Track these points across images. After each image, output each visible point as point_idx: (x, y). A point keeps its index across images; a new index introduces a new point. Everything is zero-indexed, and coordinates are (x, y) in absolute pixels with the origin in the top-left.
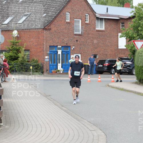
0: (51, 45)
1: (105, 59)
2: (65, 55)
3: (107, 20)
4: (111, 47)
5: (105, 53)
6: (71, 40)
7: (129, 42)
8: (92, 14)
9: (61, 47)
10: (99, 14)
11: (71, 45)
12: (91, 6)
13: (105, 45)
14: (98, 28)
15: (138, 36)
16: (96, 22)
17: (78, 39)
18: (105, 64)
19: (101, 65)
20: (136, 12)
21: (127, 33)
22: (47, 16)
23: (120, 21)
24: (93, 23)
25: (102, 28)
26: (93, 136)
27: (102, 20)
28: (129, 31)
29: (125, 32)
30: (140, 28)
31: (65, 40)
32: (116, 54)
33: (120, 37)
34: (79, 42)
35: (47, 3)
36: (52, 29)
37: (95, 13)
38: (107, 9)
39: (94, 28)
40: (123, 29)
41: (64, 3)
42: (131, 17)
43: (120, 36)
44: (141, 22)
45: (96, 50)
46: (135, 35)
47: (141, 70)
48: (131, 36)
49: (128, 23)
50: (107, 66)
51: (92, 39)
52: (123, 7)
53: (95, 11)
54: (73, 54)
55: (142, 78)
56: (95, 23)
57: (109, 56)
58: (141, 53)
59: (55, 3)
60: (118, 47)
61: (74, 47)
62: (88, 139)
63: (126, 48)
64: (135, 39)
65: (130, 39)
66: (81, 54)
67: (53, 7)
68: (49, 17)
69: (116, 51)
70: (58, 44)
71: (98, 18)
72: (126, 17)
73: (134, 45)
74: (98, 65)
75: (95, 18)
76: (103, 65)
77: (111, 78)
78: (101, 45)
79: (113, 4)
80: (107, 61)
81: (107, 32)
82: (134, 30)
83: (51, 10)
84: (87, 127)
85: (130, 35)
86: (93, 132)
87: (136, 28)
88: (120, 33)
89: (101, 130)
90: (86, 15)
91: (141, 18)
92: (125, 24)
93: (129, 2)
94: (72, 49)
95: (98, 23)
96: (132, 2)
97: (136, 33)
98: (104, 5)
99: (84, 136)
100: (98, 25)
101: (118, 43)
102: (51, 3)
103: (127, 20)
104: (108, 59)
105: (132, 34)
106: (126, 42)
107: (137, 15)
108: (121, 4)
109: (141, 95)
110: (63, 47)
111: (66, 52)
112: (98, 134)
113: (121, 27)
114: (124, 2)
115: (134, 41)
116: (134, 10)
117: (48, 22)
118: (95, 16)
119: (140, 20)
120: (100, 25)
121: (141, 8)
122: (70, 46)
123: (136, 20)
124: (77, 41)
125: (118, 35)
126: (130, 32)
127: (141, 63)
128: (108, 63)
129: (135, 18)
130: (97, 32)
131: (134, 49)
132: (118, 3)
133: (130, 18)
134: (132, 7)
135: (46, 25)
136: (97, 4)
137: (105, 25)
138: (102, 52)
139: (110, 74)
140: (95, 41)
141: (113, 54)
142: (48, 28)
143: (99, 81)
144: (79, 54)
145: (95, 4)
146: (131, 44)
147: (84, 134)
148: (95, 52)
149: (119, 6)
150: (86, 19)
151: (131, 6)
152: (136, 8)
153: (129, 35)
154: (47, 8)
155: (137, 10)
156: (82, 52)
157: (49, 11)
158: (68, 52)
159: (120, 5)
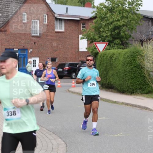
0: (7, 48)
1: (65, 62)
2: (22, 59)
3: (67, 21)
4: (71, 50)
5: (65, 56)
6: (28, 43)
7: (90, 44)
8: (51, 14)
9: (17, 50)
10: (58, 15)
11: (28, 47)
12: (49, 6)
13: (65, 48)
14: (57, 29)
15: (99, 37)
16: (56, 23)
17: (36, 41)
18: (65, 68)
19: (61, 69)
20: (97, 12)
21: (88, 35)
22: (2, 17)
23: (81, 22)
24: (52, 24)
25: (62, 29)
26: (53, 145)
27: (62, 21)
28: (90, 32)
29: (86, 34)
30: (101, 30)
31: (22, 42)
32: (77, 57)
33: (81, 39)
34: (37, 45)
35: (2, 2)
36: (8, 31)
37: (54, 14)
38: (67, 9)
39: (53, 29)
40: (84, 30)
41: (20, 3)
42: (93, 17)
43: (81, 37)
44: (103, 23)
45: (55, 53)
46: (97, 36)
47: (103, 74)
48: (92, 38)
49: (90, 24)
50: (67, 70)
51: (51, 41)
52: (84, 6)
53: (54, 11)
54: (31, 58)
55: (105, 83)
56: (54, 24)
57: (69, 59)
58: (103, 56)
59: (11, 2)
60: (79, 49)
61: (31, 50)
62: (47, 149)
63: (88, 50)
64: (96, 40)
65: (91, 41)
66: (39, 57)
67: (8, 7)
68: (4, 18)
69: (77, 54)
70: (15, 47)
71: (57, 19)
72: (87, 17)
73: (96, 48)
74: (58, 69)
75: (54, 19)
76: (63, 69)
77: (72, 82)
78: (61, 47)
79: (73, 3)
80: (67, 65)
81: (67, 34)
82: (96, 31)
83: (7, 10)
84: (46, 136)
85: (92, 36)
86: (52, 140)
87: (97, 29)
88: (81, 34)
89: (61, 138)
90: (45, 15)
91: (102, 19)
92: (86, 25)
93: (90, 2)
94: (30, 52)
95: (57, 24)
96: (93, 2)
97: (98, 34)
98: (63, 4)
99: (43, 145)
100: (57, 26)
101: (79, 45)
102: (6, 3)
103: (88, 21)
104: (69, 63)
105: (93, 35)
106: (88, 44)
107: (99, 15)
108: (82, 4)
109: (103, 101)
110: (20, 50)
111: (24, 55)
112: (58, 143)
113: (82, 28)
114: (85, 1)
115: (95, 43)
116: (95, 10)
117: (3, 23)
118: (54, 16)
119: (101, 21)
120: (60, 26)
121: (103, 8)
122: (27, 49)
123: (98, 21)
124: (35, 43)
125: (79, 37)
126: (91, 34)
127: (104, 66)
128: (69, 67)
129: (97, 19)
130: (56, 34)
131: (95, 51)
132: (78, 3)
133: (91, 19)
134: (94, 7)
135: (1, 26)
136: (56, 3)
137: (65, 26)
138: (62, 55)
139: (70, 78)
140: (54, 44)
141: (73, 57)
142: (3, 29)
143: (58, 86)
144: (37, 57)
145: (54, 3)
146: (93, 46)
147: (42, 143)
148: (54, 55)
149: (79, 6)
150: (45, 20)
151: (92, 5)
152: (97, 8)
153: (90, 37)
154: (2, 8)
155: (99, 10)
156: (41, 56)
157: (4, 12)
158: (25, 55)
159: (80, 4)
